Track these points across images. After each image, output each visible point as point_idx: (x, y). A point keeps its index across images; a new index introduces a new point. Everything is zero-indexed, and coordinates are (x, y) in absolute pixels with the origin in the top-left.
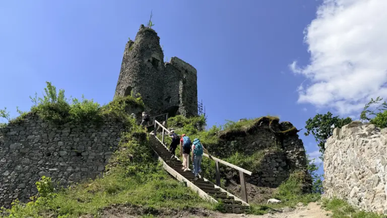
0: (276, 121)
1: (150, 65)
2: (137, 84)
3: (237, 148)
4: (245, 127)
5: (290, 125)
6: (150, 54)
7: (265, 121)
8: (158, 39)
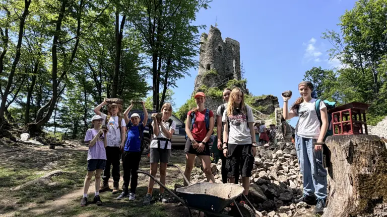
0: (272, 97)
1: (218, 51)
2: (213, 63)
3: (261, 105)
4: (263, 98)
5: (276, 97)
6: (217, 44)
7: (269, 96)
8: (220, 33)
